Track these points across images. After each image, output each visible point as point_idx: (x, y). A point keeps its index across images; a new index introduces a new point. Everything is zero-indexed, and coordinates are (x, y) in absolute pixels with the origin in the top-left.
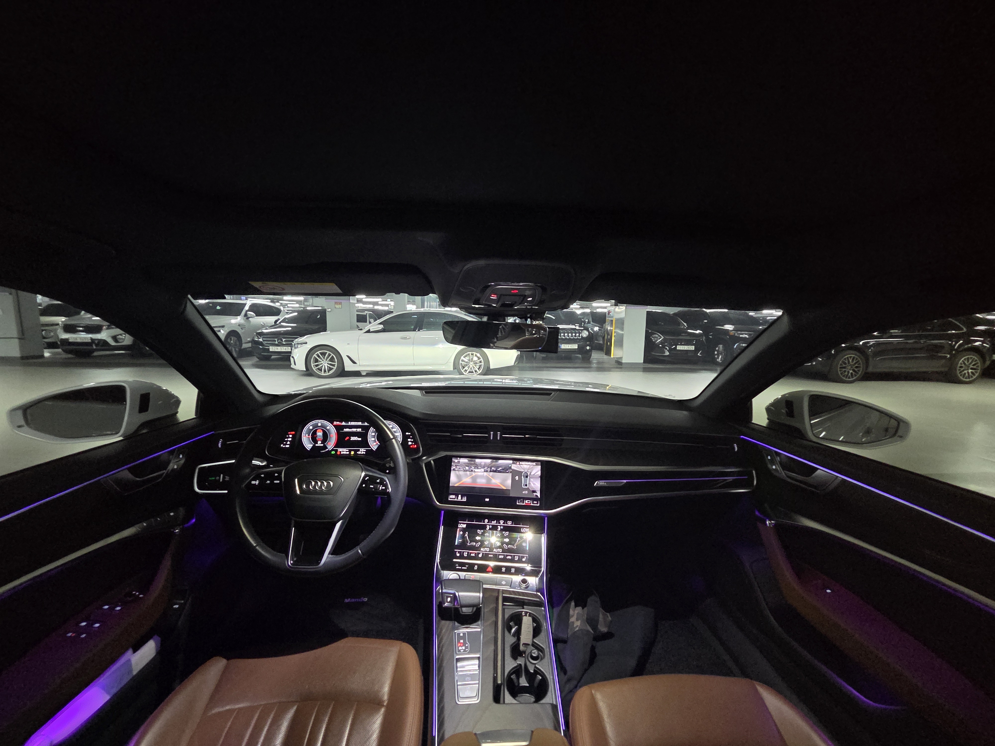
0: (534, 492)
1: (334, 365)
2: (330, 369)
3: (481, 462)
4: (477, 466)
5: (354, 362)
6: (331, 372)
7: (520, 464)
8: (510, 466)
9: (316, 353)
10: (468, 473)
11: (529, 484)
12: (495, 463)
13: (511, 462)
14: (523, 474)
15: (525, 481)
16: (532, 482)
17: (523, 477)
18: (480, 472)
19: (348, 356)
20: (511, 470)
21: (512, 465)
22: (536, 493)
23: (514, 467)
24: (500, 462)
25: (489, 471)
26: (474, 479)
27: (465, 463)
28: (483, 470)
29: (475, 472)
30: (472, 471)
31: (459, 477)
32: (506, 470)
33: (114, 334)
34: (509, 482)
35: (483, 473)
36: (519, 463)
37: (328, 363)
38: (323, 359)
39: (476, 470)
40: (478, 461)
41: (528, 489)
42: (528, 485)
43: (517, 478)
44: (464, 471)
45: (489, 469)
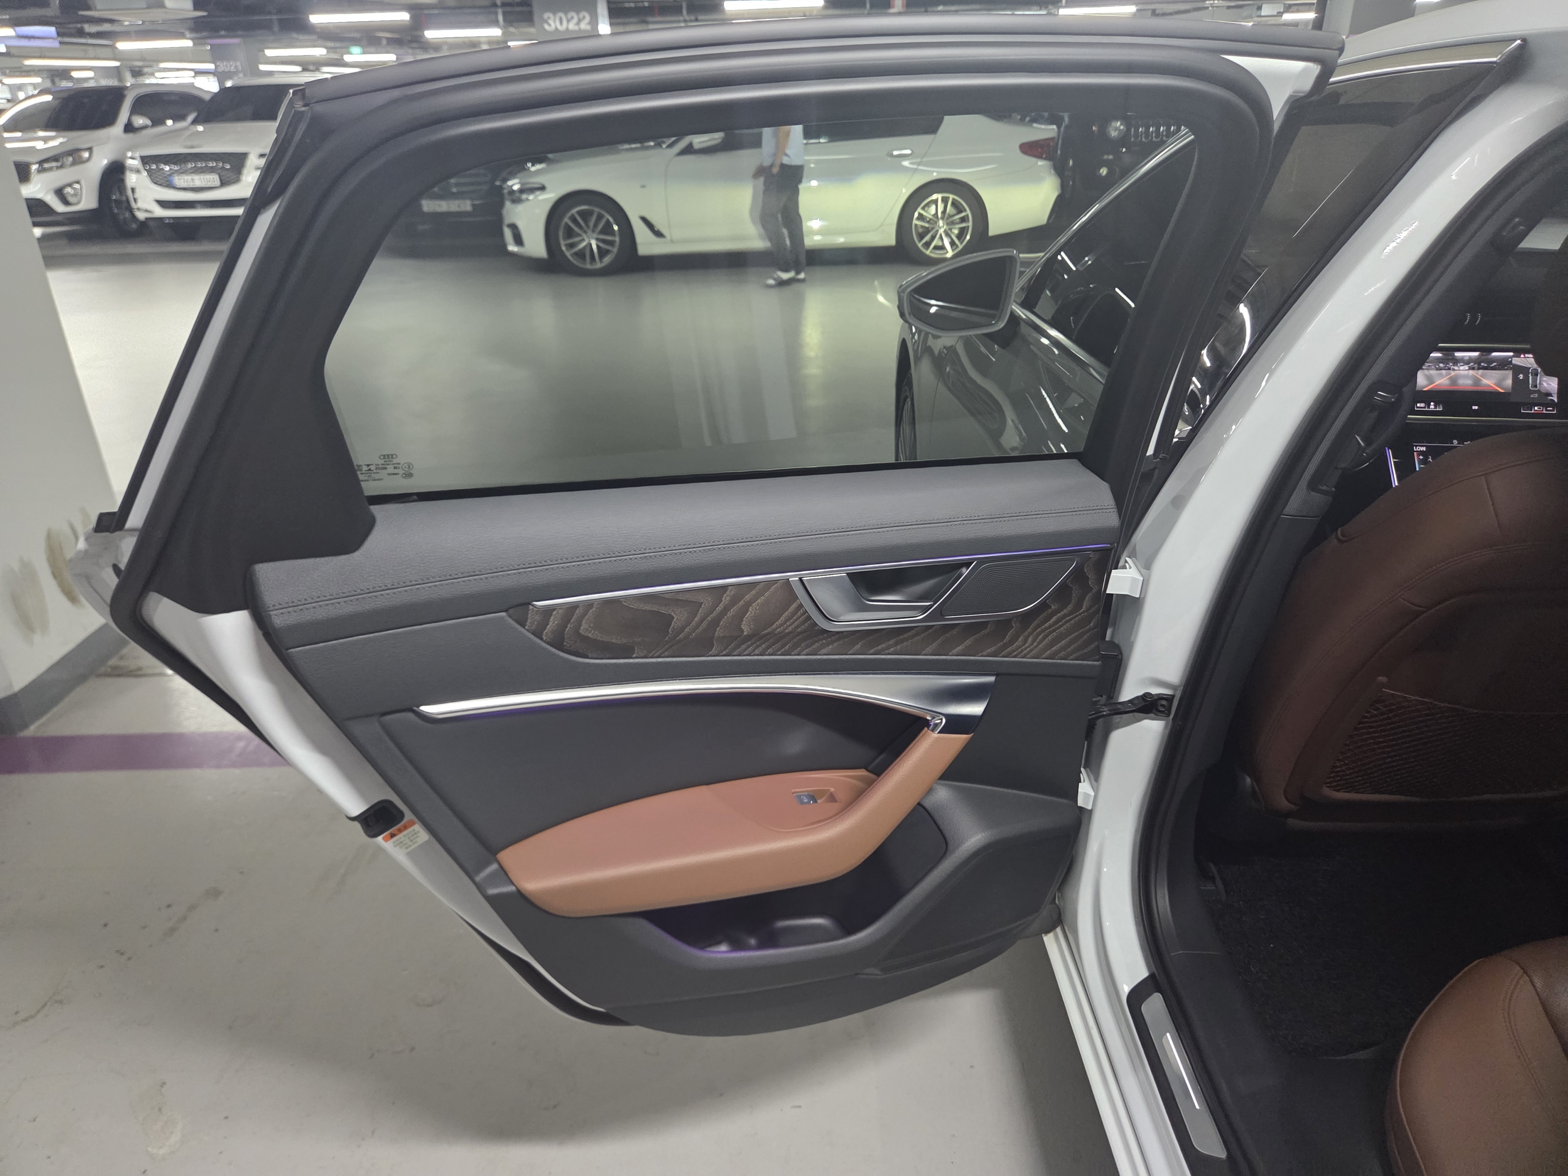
0: (1550, 395)
1: (611, 243)
2: (603, 253)
3: (1464, 356)
4: (1456, 361)
5: (659, 234)
6: (607, 260)
7: (1525, 357)
8: (1510, 360)
9: (569, 214)
10: (1444, 372)
11: (1540, 384)
12: (1485, 357)
13: (1511, 354)
14: (1530, 371)
15: (1535, 380)
16: (1545, 381)
17: (1530, 375)
18: (1463, 370)
19: (644, 220)
20: (1511, 366)
21: (1513, 358)
22: (1552, 396)
23: (1516, 361)
24: (1495, 354)
25: (1476, 368)
26: (1453, 380)
27: (1437, 359)
28: (1466, 367)
29: (1454, 370)
30: (1449, 369)
31: (1430, 380)
32: (1503, 364)
33: (58, 184)
34: (1509, 382)
35: (1467, 372)
36: (1524, 355)
37: (597, 239)
38: (585, 228)
39: (1456, 368)
40: (1457, 354)
41: (1539, 392)
42: (1538, 386)
43: (1521, 376)
44: (1437, 369)
45: (1476, 365)
